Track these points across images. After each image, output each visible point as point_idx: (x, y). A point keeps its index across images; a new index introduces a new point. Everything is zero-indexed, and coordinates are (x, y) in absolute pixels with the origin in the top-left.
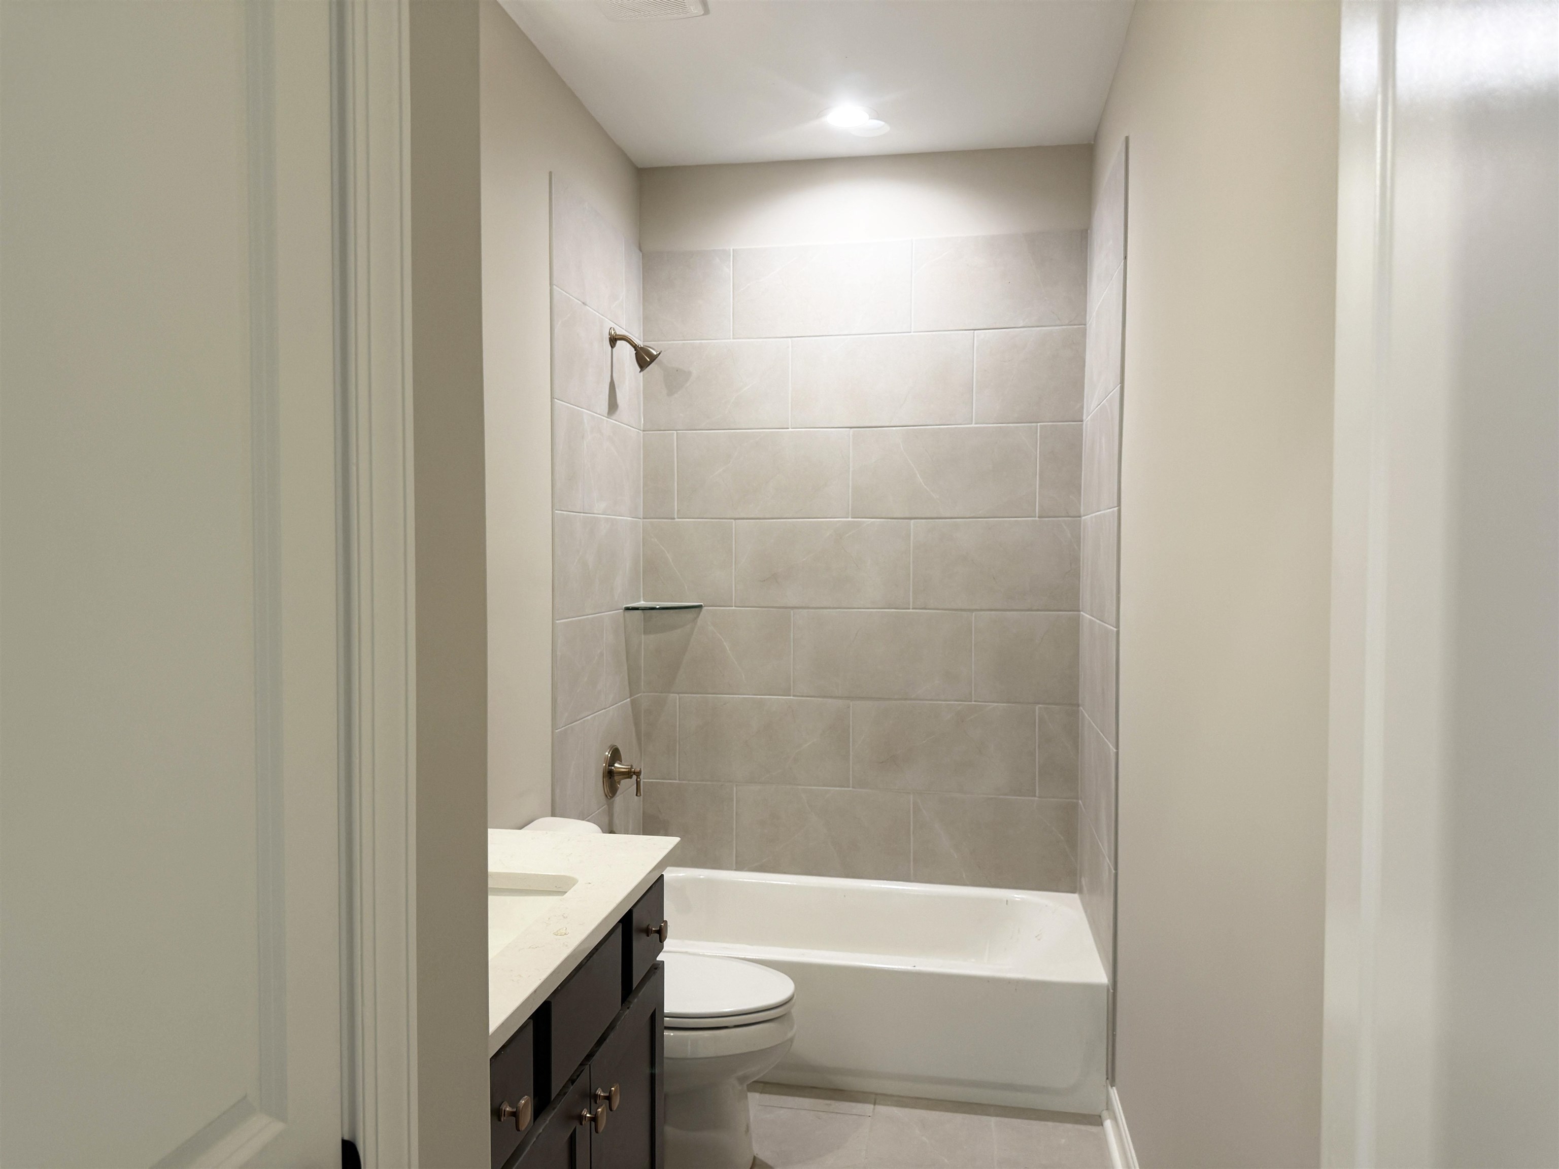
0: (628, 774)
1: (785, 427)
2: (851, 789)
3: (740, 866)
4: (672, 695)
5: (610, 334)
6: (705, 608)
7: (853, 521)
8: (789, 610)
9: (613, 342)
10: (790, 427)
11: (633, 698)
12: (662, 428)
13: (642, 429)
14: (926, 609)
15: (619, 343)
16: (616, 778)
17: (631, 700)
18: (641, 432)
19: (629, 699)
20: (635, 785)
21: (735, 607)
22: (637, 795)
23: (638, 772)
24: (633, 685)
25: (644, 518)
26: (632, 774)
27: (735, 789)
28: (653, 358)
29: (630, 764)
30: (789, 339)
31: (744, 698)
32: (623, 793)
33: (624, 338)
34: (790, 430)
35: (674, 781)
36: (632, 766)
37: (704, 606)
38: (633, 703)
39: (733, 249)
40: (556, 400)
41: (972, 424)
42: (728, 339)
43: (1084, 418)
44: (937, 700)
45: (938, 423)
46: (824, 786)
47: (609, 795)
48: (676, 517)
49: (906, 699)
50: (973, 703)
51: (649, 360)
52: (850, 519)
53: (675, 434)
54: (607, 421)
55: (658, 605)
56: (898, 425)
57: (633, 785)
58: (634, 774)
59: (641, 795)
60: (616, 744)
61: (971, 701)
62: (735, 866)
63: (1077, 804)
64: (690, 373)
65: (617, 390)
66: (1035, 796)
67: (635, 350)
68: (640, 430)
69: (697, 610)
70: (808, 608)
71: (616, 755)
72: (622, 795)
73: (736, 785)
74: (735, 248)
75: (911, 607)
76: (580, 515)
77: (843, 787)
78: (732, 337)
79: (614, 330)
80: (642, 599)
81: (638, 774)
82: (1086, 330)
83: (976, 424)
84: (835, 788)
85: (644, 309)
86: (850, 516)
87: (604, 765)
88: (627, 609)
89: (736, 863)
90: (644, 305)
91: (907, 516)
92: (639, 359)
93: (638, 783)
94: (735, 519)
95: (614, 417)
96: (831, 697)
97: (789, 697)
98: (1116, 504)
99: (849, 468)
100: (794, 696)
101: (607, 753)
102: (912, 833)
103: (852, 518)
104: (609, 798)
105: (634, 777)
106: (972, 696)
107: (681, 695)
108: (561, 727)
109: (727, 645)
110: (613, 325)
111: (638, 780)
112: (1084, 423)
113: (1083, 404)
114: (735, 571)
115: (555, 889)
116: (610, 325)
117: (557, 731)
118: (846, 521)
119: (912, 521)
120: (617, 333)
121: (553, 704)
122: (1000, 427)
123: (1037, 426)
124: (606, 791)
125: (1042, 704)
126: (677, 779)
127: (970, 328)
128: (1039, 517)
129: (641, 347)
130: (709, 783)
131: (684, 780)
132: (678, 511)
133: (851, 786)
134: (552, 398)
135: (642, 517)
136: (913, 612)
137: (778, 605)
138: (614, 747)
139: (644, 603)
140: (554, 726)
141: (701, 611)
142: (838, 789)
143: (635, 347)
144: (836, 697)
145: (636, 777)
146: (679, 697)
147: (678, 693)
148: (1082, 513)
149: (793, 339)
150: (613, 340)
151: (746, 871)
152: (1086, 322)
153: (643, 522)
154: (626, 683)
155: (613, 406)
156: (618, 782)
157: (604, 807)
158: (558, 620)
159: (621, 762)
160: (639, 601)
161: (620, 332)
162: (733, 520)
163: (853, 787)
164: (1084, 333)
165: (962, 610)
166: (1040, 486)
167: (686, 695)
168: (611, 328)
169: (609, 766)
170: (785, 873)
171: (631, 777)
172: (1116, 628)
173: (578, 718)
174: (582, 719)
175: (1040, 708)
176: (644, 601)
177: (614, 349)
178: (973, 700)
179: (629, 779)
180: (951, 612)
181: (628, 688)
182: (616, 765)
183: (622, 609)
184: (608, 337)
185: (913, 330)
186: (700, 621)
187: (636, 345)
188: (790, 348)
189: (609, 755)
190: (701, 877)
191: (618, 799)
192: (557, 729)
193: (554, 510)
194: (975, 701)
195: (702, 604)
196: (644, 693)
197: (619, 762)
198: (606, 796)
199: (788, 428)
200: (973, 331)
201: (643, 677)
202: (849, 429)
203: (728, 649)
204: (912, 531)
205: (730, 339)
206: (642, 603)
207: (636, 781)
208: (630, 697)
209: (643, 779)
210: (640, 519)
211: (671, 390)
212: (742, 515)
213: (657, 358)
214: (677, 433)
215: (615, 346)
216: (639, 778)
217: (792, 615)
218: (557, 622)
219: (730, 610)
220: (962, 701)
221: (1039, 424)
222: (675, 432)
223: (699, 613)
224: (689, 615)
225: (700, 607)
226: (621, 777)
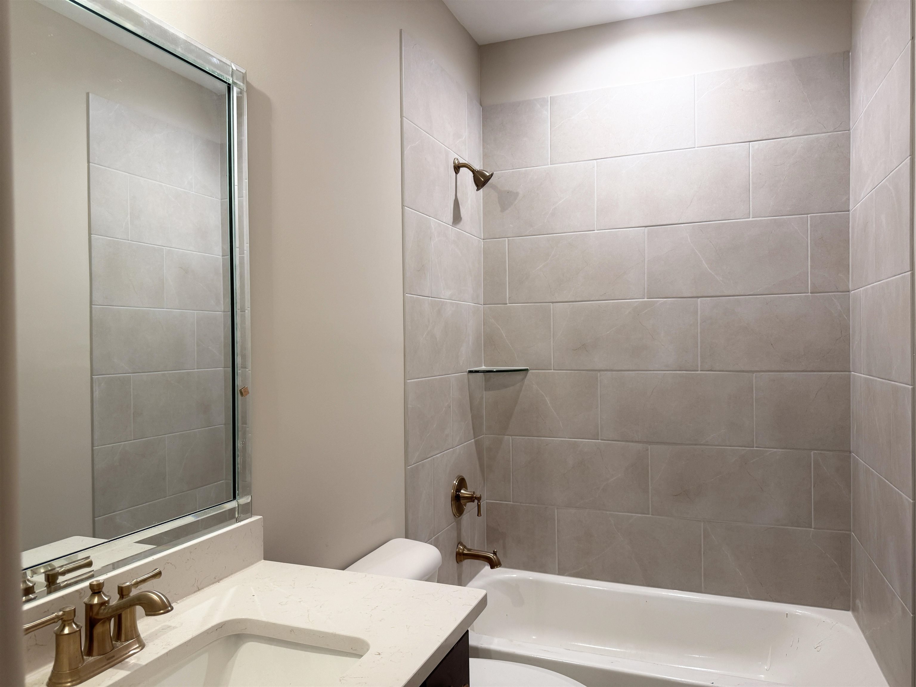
0: (471, 499)
1: (591, 229)
2: (650, 516)
3: (561, 572)
4: (506, 437)
5: (454, 163)
6: (531, 371)
7: (647, 301)
8: (596, 372)
9: (457, 170)
10: (596, 229)
11: (476, 439)
12: (497, 237)
13: (482, 237)
14: (712, 371)
15: (462, 170)
16: (462, 501)
17: (475, 441)
18: (482, 240)
19: (473, 440)
20: (477, 507)
21: (554, 370)
22: (478, 516)
23: (479, 498)
24: (476, 429)
25: (484, 305)
26: (474, 499)
27: (556, 511)
28: (487, 179)
29: (473, 491)
30: (595, 161)
31: (561, 440)
32: (469, 512)
33: (465, 166)
34: (596, 231)
35: (509, 503)
36: (474, 492)
37: (530, 370)
38: (478, 444)
39: (550, 97)
40: (405, 207)
41: (749, 218)
42: (546, 165)
43: (851, 208)
44: (723, 446)
45: (720, 219)
46: (628, 512)
47: (457, 515)
48: (508, 302)
49: (696, 445)
50: (755, 448)
51: (483, 180)
52: (646, 300)
53: (507, 240)
54: (452, 229)
55: (495, 369)
56: (685, 222)
57: (476, 506)
58: (476, 499)
59: (481, 516)
60: (462, 475)
61: (753, 447)
62: (557, 571)
63: (849, 536)
64: (517, 194)
65: (461, 206)
66: (811, 528)
67: (473, 174)
68: (481, 239)
69: (524, 372)
70: (612, 370)
71: (462, 483)
72: (469, 513)
73: (557, 508)
74: (551, 96)
75: (699, 369)
76: (429, 299)
77: (644, 514)
78: (549, 164)
79: (457, 159)
80: (483, 365)
81: (479, 499)
82: (850, 134)
83: (752, 218)
84: (638, 515)
85: (484, 148)
86: (646, 297)
87: (452, 491)
88: (471, 372)
89: (559, 568)
90: (483, 145)
91: (695, 295)
92: (476, 181)
93: (479, 506)
94: (553, 303)
95: (458, 226)
96: (632, 441)
97: (598, 441)
98: (908, 268)
99: (645, 259)
100: (601, 440)
101: (455, 482)
102: (702, 553)
103: (647, 298)
104: (457, 517)
105: (476, 501)
106: (754, 442)
107: (513, 437)
108: (412, 464)
109: (547, 399)
110: (457, 157)
111: (479, 503)
112: (851, 212)
113: (849, 197)
114: (553, 343)
115: (351, 651)
116: (453, 156)
117: (409, 467)
118: (642, 301)
119: (699, 299)
120: (460, 162)
121: (406, 445)
122: (775, 219)
123: (808, 216)
124: (454, 512)
125: (817, 450)
126: (512, 501)
127: (745, 141)
128: (810, 293)
129: (478, 171)
130: (536, 505)
131: (516, 502)
132: (509, 298)
133: (650, 513)
134: (403, 206)
135: (482, 304)
136: (701, 373)
137: (587, 369)
138: (461, 477)
139: (485, 367)
140: (406, 463)
141: (527, 373)
142: (640, 515)
143: (473, 171)
144: (636, 442)
145: (477, 501)
146: (512, 438)
147: (511, 436)
148: (851, 287)
149: (598, 160)
150: (457, 168)
151: (567, 576)
152: (850, 129)
153: (483, 307)
154: (471, 427)
155: (457, 218)
156: (464, 505)
157: (454, 523)
158: (408, 380)
159: (467, 489)
160: (481, 366)
161: (462, 161)
162: (551, 304)
163: (652, 515)
164: (848, 138)
165: (743, 371)
166: (811, 266)
167: (517, 437)
168: (455, 159)
169: (456, 492)
170: (597, 580)
171: (473, 501)
172: (912, 385)
173: (428, 456)
174: (432, 457)
175: (814, 454)
176: (485, 366)
177: (458, 175)
178: (755, 446)
179: (472, 503)
180: (734, 373)
181: (472, 432)
182: (462, 491)
183: (466, 372)
184: (452, 165)
185: (696, 146)
186: (526, 382)
187: (474, 170)
188: (596, 167)
189: (457, 484)
190: (531, 578)
191: (465, 517)
192: (409, 466)
193: (405, 294)
194: (756, 447)
195: (528, 368)
196: (486, 435)
197: (464, 489)
198: (454, 515)
199: (594, 231)
200: (748, 143)
201: (484, 423)
202: (644, 228)
203: (549, 403)
204: (699, 307)
205: (548, 165)
206: (483, 368)
207: (477, 505)
208: (474, 439)
209: (483, 503)
210: (482, 305)
211: (503, 209)
212: (559, 299)
213: (490, 179)
214: (508, 239)
215: (458, 172)
216: (480, 502)
217: (599, 376)
218: (408, 381)
219: (549, 372)
220: (745, 447)
221: (809, 215)
222: (507, 239)
223: (526, 376)
224: (519, 376)
225: (527, 370)
226: (466, 501)
